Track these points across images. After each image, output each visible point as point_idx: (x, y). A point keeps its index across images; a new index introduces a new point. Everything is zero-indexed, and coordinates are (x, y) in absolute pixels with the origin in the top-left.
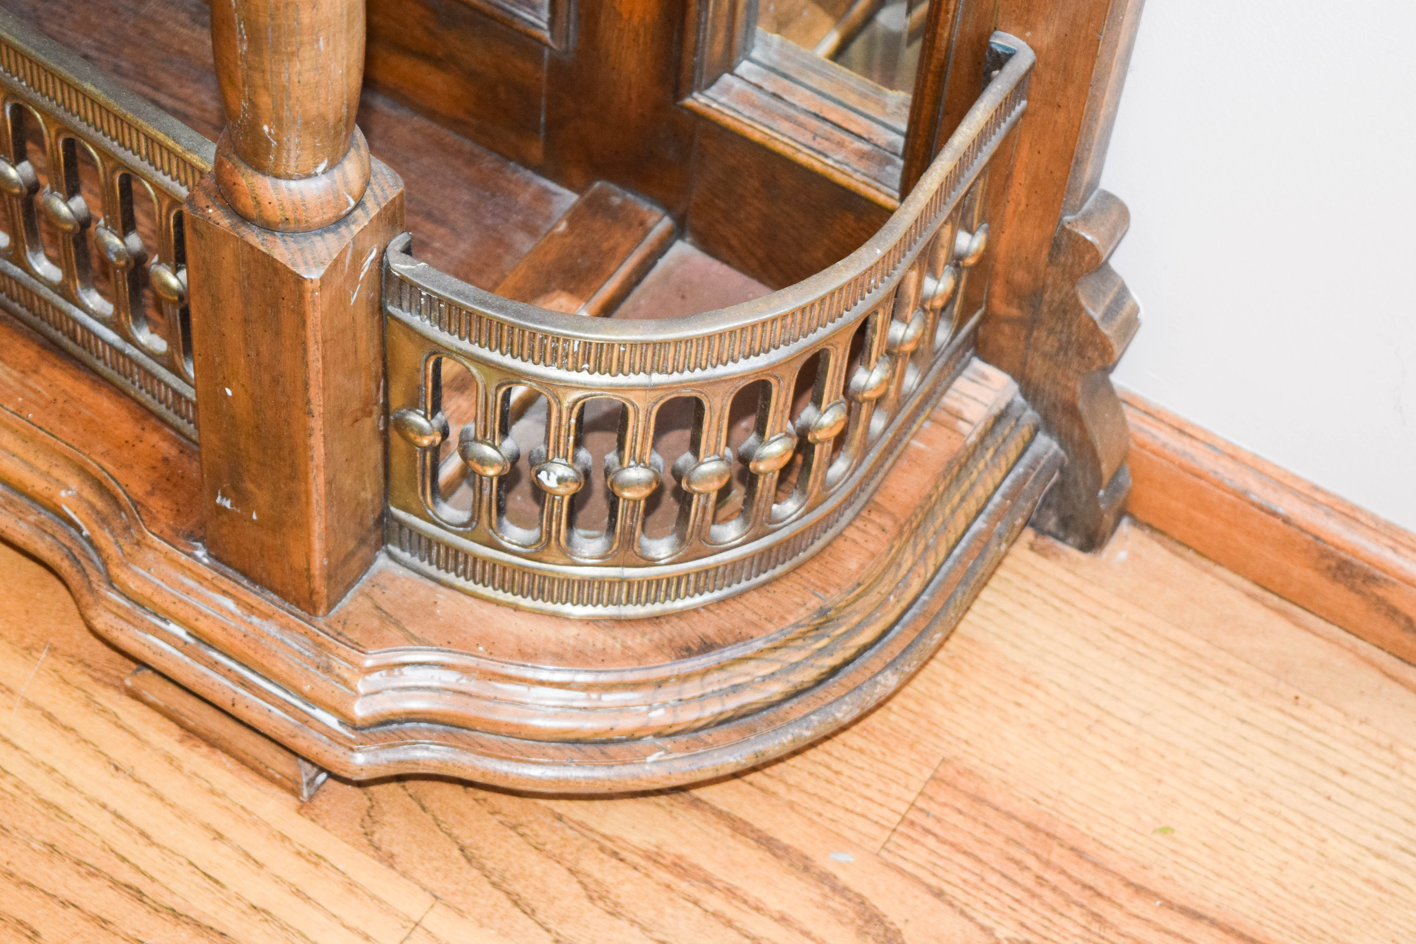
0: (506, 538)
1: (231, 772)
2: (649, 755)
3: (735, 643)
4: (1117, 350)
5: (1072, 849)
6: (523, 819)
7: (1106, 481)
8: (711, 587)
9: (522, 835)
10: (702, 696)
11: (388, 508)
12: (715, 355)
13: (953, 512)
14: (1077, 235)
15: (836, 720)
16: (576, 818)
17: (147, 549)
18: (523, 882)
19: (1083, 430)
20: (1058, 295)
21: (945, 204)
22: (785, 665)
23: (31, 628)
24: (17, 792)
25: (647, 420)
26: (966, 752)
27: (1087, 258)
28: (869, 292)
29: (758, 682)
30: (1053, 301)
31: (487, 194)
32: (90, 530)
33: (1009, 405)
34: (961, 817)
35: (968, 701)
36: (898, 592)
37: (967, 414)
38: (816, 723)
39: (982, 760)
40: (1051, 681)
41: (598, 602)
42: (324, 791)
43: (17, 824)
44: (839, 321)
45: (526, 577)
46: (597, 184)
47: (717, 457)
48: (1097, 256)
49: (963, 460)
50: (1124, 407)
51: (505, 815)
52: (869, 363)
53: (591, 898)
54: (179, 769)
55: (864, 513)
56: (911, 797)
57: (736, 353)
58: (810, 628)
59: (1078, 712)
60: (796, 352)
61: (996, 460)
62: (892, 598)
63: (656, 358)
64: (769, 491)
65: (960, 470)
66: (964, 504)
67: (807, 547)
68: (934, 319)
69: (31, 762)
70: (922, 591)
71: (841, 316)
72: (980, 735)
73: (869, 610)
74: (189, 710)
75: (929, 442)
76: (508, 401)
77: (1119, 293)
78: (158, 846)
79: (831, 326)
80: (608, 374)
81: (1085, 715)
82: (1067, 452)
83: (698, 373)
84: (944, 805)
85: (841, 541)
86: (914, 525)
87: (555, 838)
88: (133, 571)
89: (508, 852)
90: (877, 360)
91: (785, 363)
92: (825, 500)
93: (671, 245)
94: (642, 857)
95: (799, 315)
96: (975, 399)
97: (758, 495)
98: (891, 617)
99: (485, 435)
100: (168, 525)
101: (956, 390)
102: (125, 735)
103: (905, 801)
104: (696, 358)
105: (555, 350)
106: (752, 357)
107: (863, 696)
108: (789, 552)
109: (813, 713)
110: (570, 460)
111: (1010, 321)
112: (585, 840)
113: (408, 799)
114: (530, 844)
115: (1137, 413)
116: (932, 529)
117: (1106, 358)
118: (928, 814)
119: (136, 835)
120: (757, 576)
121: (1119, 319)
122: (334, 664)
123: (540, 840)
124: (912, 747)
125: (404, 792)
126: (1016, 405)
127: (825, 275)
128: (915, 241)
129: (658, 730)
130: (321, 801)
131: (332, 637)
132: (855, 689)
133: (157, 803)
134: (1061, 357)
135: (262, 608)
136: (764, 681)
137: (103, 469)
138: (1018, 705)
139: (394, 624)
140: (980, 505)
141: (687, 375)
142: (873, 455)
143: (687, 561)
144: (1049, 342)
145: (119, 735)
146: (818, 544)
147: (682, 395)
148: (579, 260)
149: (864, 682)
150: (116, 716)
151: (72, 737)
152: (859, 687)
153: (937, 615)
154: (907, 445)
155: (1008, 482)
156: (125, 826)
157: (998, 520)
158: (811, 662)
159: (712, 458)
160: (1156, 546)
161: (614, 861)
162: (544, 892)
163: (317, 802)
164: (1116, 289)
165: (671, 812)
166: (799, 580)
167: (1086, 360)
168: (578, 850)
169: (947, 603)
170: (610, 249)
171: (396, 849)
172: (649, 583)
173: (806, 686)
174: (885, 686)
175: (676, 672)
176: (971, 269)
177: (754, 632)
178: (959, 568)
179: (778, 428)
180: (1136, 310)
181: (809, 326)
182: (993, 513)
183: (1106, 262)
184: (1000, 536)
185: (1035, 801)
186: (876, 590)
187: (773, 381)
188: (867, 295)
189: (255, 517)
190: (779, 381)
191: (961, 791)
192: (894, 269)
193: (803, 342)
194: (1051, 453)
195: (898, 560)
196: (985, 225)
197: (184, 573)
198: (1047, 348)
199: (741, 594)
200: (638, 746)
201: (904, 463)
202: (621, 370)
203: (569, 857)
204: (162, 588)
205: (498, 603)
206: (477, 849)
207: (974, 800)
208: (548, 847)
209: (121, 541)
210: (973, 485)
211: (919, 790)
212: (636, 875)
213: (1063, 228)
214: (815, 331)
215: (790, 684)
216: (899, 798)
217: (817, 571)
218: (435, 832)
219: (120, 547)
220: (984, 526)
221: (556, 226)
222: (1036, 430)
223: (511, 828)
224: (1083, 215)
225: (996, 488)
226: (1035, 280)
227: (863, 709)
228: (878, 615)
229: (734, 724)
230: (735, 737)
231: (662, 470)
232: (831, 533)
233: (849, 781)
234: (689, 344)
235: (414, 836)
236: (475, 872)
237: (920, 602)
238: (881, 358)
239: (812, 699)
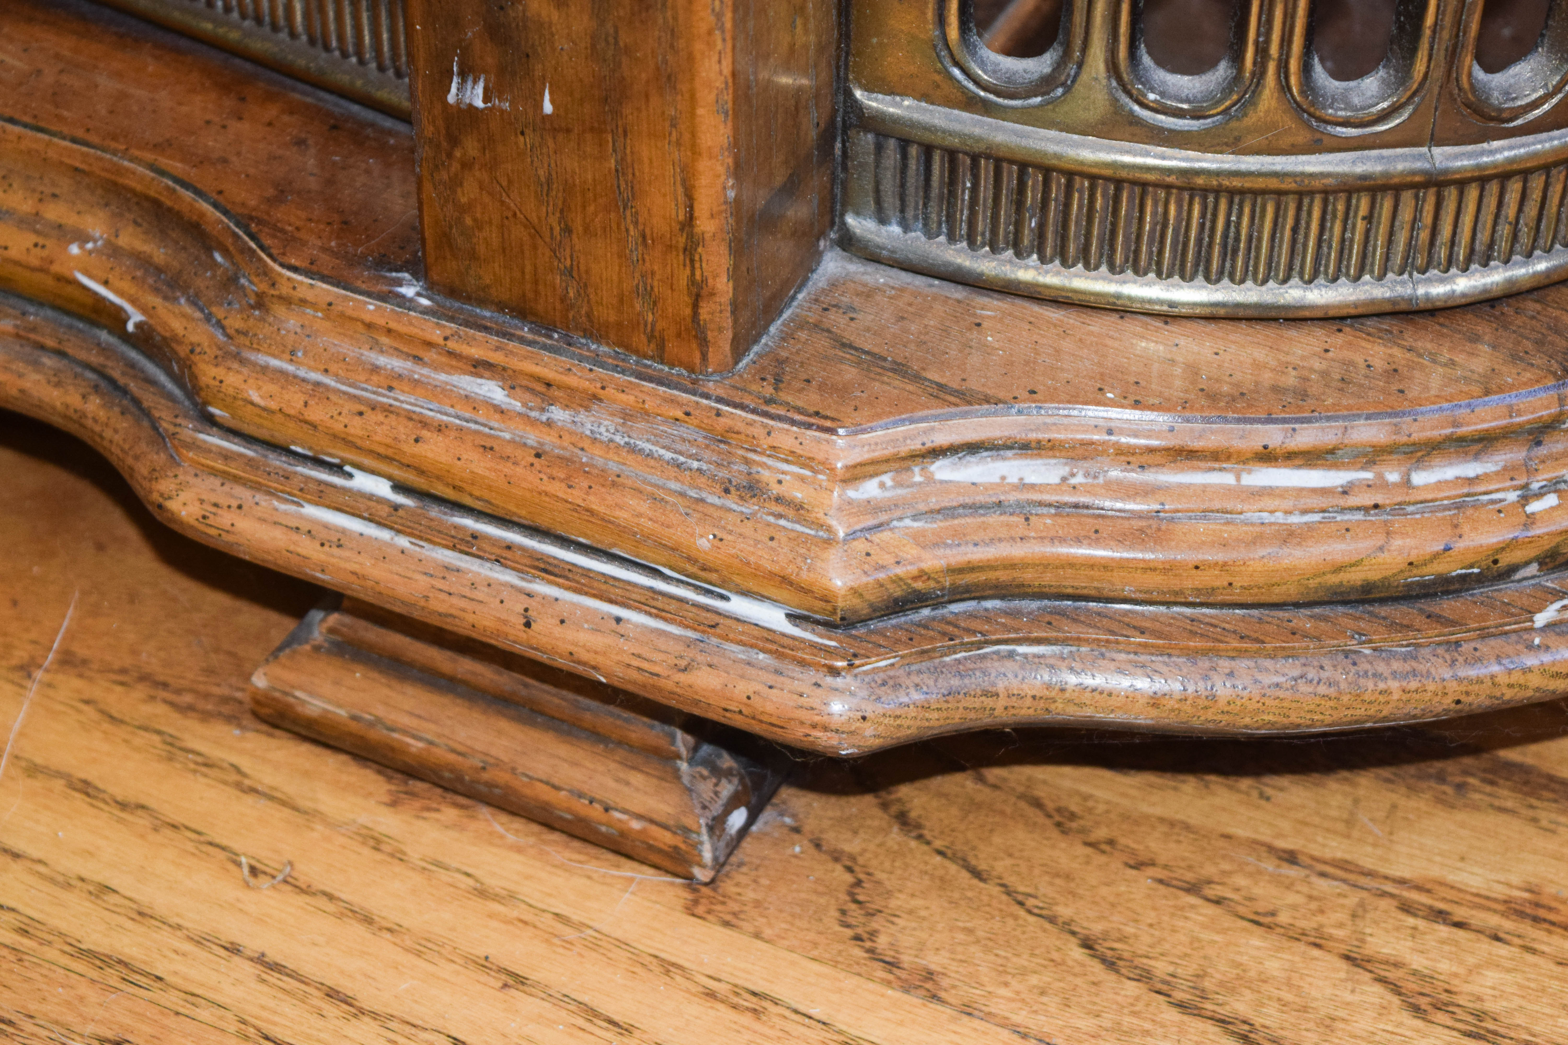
1: (519, 850)
2: (1540, 610)
6: (1209, 870)
9: (1218, 902)
11: (849, 94)
16: (1328, 854)
17: (280, 310)
18: (1248, 995)
23: (27, 630)
24: (26, 943)
32: (143, 310)
41: (1363, 269)
42: (741, 864)
43: (33, 1007)
51: (1166, 867)
53: (1416, 1010)
54: (399, 856)
69: (53, 881)
74: (411, 714)
78: (374, 1015)
87: (1292, 898)
88: (255, 364)
89: (1194, 939)
94: (1503, 915)
100: (324, 249)
102: (263, 803)
112: (1365, 894)
113: (938, 859)
114: (1242, 918)
119: (317, 999)
122: (766, 475)
123: (1261, 906)
125: (925, 848)
129: (1550, 546)
130: (737, 885)
131: (754, 411)
133: (359, 930)
135: (572, 381)
137: (162, 173)
139: (894, 371)
145: (249, 806)
150: (237, 770)
151: (142, 821)
156: (291, 984)
161: (1444, 931)
162: (1305, 1009)
163: (728, 887)
165: (1535, 820)
168: (1354, 916)
171: (934, 961)
189: (548, 108)
197: (375, 346)
200: (1507, 591)
203: (1336, 932)
204: (327, 387)
206: (1123, 939)
208: (1283, 918)
209: (219, 312)
212: (1501, 950)
218: (1016, 918)
219: (220, 324)
223: (1188, 891)
235: (970, 931)
236: (1132, 988)
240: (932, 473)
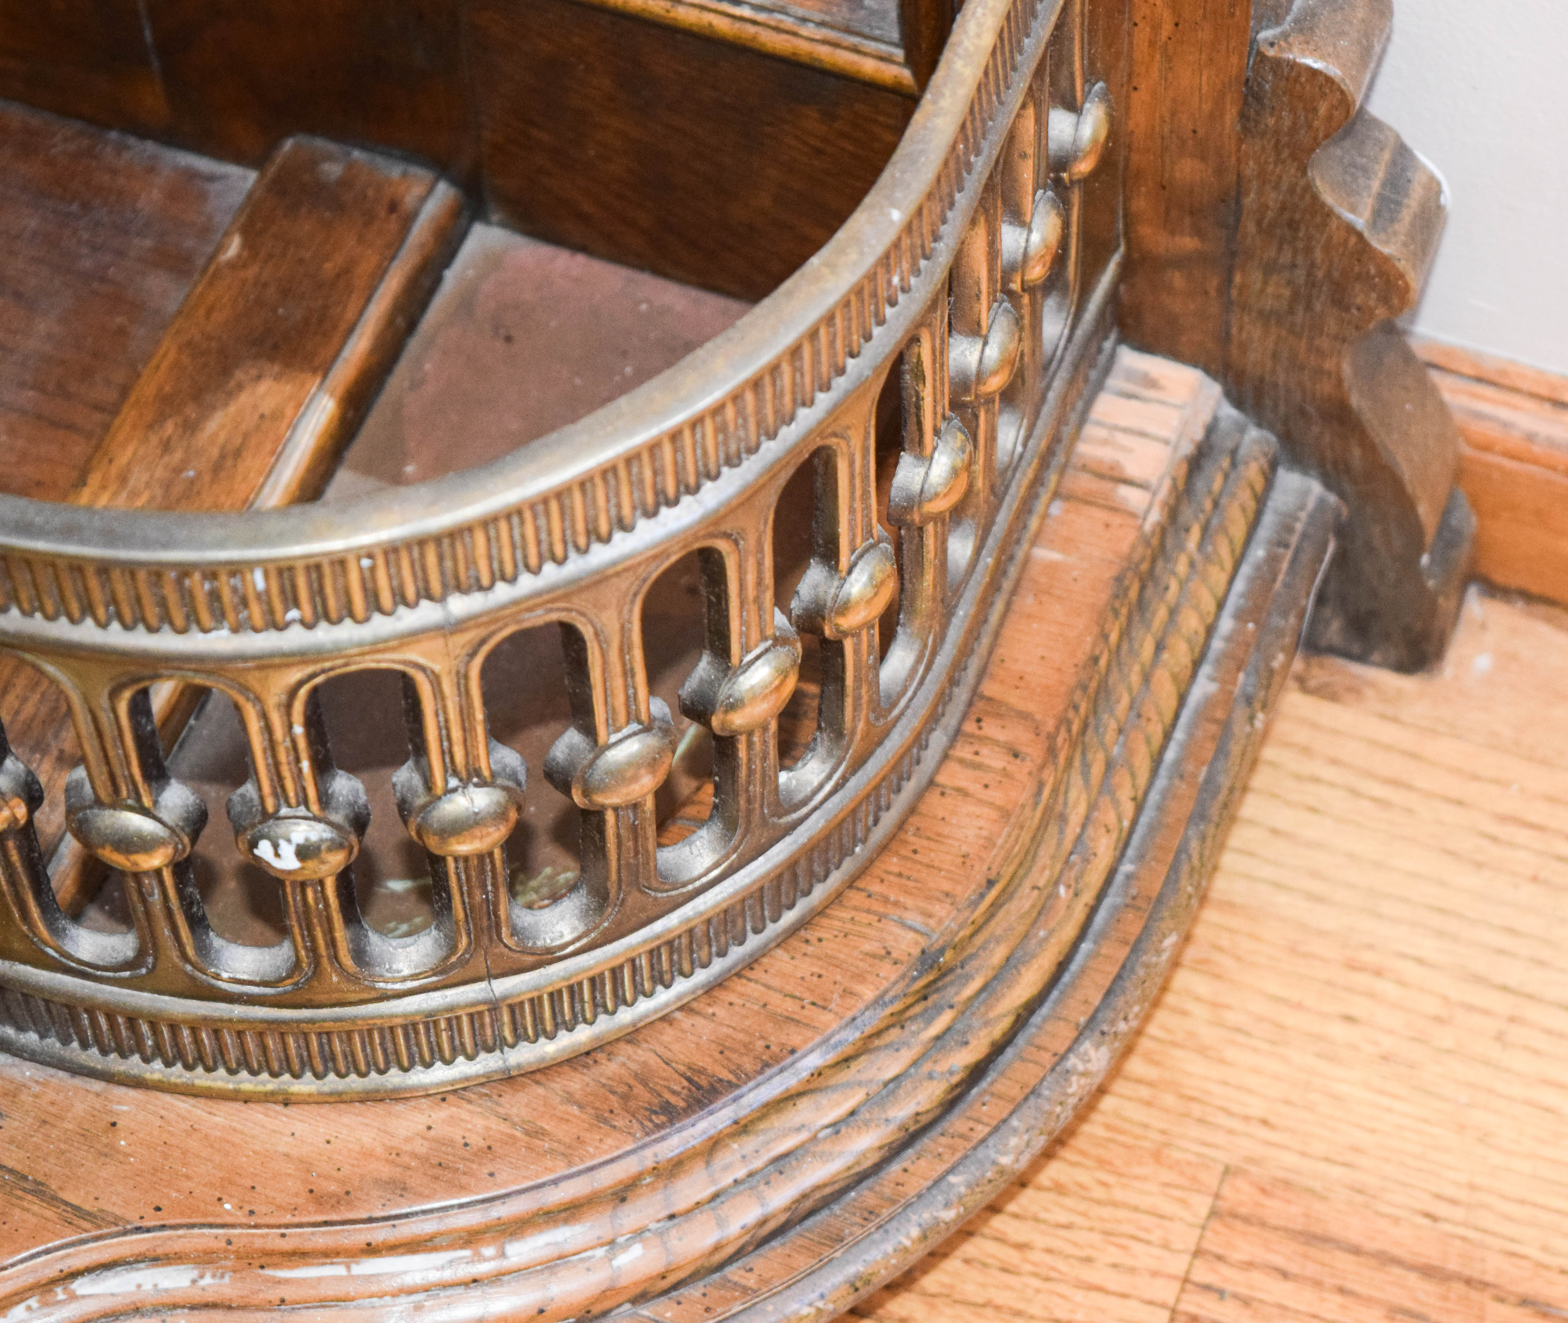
0: (225, 975)
3: (761, 1072)
4: (1412, 277)
5: (1525, 1302)
7: (1430, 536)
8: (686, 967)
10: (716, 1196)
12: (580, 526)
13: (1147, 678)
14: (1293, 65)
15: (1002, 1172)
19: (1370, 447)
20: (1273, 195)
21: (1014, 68)
22: (874, 1088)
25: (464, 692)
26: (1268, 1143)
27: (1323, 109)
28: (893, 303)
29: (825, 1139)
30: (1265, 207)
31: (75, 207)
33: (1211, 429)
34: (1289, 1286)
35: (1248, 1034)
36: (1073, 874)
37: (1132, 470)
38: (962, 1190)
39: (1303, 1154)
40: (1403, 956)
41: (455, 1052)
44: (841, 384)
45: (291, 1041)
46: (288, 145)
47: (635, 727)
48: (1344, 101)
49: (1144, 567)
50: (1435, 376)
52: (921, 442)
55: (970, 727)
56: (1178, 1265)
57: (626, 511)
58: (910, 1000)
59: (1470, 1008)
60: (761, 475)
61: (1210, 548)
62: (1062, 890)
63: (448, 564)
64: (764, 758)
65: (1143, 588)
66: (1165, 656)
67: (868, 830)
68: (1033, 303)
70: (1119, 859)
71: (841, 371)
72: (1287, 1102)
73: (1021, 929)
75: (1067, 544)
76: (148, 713)
77: (1394, 162)
79: (824, 400)
80: (348, 622)
81: (1486, 1012)
82: (1342, 495)
83: (551, 573)
84: (1249, 1265)
85: (933, 798)
86: (1075, 728)
90: (937, 432)
91: (742, 504)
92: (886, 734)
93: (463, 236)
95: (749, 397)
96: (1142, 434)
97: (743, 772)
98: (1069, 932)
99: (116, 790)
101: (1099, 424)
103: (1171, 1277)
104: (539, 543)
105: (215, 596)
106: (664, 510)
107: (1047, 1107)
108: (832, 853)
109: (951, 1171)
110: (315, 808)
111: (1180, 262)
115: (1462, 384)
116: (1113, 725)
117: (1395, 301)
118: (1221, 1293)
120: (775, 920)
121: (1406, 216)
124: (1157, 1156)
126: (1223, 425)
127: (790, 294)
128: (969, 167)
129: (638, 1291)
132: (1026, 1099)
134: (1300, 315)
136: (837, 1132)
138: (1349, 1019)
139: (33, 1192)
140: (1197, 650)
141: (527, 583)
142: (964, 612)
143: (623, 936)
144: (1270, 289)
146: (889, 819)
147: (526, 625)
148: (281, 311)
149: (1043, 1079)
152: (1034, 1092)
153: (1160, 900)
154: (1027, 560)
155: (1239, 585)
157: (1239, 669)
158: (927, 1067)
159: (625, 731)
160: (1543, 630)
164: (1386, 156)
166: (867, 903)
167: (1354, 311)
169: (1174, 868)
170: (338, 276)
172: (555, 997)
173: (924, 1120)
174: (1085, 1074)
175: (649, 1163)
176: (1087, 181)
177: (794, 1038)
178: (1183, 787)
179: (754, 635)
180: (1434, 188)
181: (776, 412)
182: (1225, 655)
183: (1362, 110)
184: (1249, 700)
185: (1428, 1215)
186: (1027, 884)
187: (722, 545)
188: (889, 311)
190: (736, 542)
191: (1276, 1228)
192: (936, 238)
193: (771, 450)
194: (1311, 505)
195: (1059, 808)
196: (1100, 85)
198: (1269, 303)
199: (752, 962)
201: (1027, 602)
202: (374, 605)
205: (247, 1099)
207: (1307, 1243)
210: (1173, 612)
211: (1192, 1248)
213: (1261, 55)
214: (792, 418)
215: (892, 1127)
216: (1155, 1274)
217: (900, 875)
220: (1212, 688)
221: (220, 248)
222: (1273, 465)
224: (1296, 21)
225: (1221, 605)
226: (1220, 171)
227: (1050, 1133)
228: (1042, 934)
229: (792, 1234)
230: (803, 1262)
231: (522, 777)
232: (910, 788)
233: (1049, 1259)
234: (515, 520)
237: (1119, 878)
238: (943, 426)
239: (943, 1140)
240: (74, 1291)
